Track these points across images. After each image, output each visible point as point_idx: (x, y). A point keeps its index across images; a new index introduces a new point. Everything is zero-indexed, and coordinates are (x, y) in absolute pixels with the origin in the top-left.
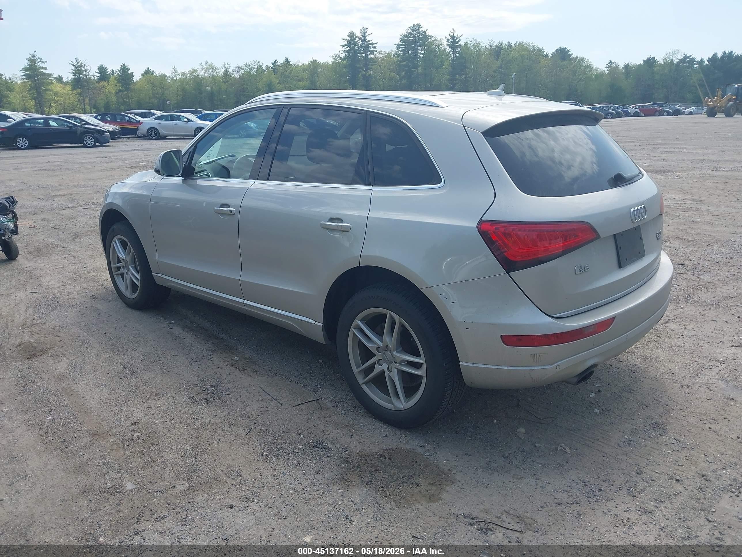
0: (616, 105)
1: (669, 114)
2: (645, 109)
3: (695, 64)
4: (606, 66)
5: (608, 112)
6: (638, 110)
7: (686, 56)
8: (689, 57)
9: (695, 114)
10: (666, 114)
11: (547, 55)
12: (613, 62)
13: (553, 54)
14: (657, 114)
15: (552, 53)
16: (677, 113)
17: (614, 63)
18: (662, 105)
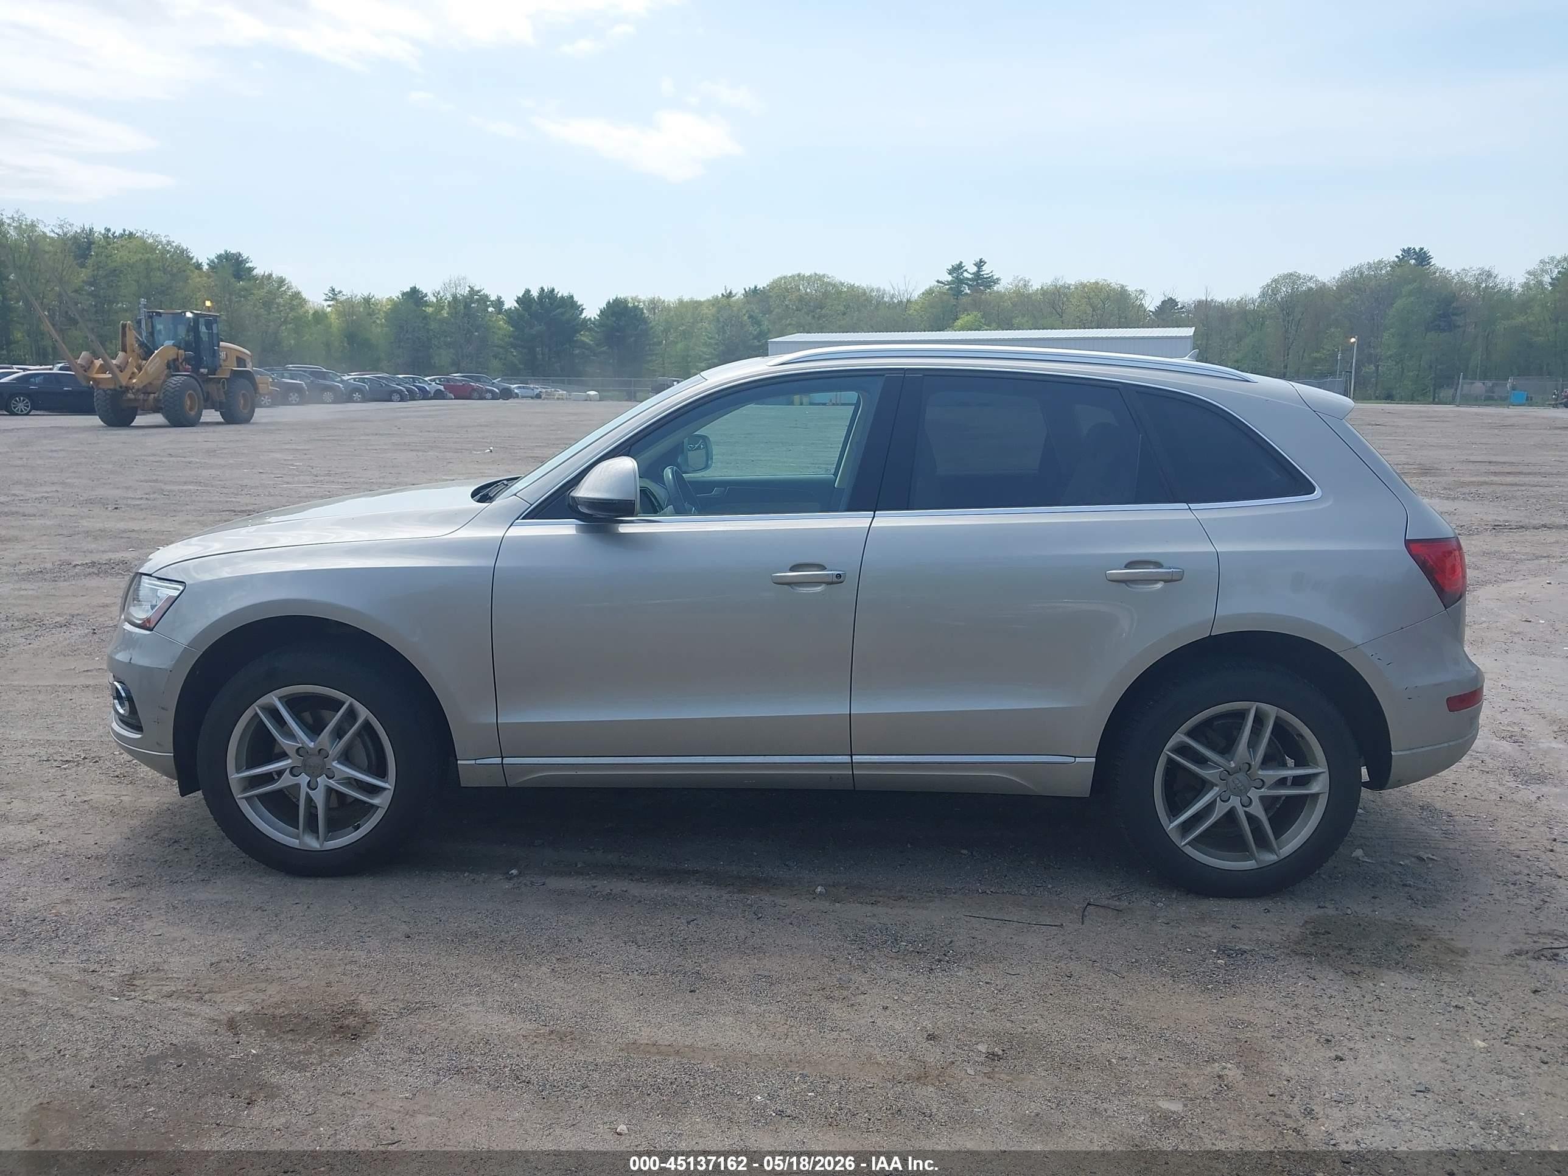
0: (400, 376)
1: (495, 397)
2: (452, 385)
3: (489, 306)
4: (324, 297)
5: (393, 389)
6: (442, 388)
7: (472, 289)
8: (479, 291)
9: (523, 397)
10: (489, 395)
11: (198, 266)
12: (337, 290)
13: (213, 266)
14: (475, 395)
15: (208, 261)
16: (507, 394)
17: (340, 292)
18: (478, 380)
